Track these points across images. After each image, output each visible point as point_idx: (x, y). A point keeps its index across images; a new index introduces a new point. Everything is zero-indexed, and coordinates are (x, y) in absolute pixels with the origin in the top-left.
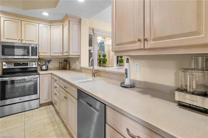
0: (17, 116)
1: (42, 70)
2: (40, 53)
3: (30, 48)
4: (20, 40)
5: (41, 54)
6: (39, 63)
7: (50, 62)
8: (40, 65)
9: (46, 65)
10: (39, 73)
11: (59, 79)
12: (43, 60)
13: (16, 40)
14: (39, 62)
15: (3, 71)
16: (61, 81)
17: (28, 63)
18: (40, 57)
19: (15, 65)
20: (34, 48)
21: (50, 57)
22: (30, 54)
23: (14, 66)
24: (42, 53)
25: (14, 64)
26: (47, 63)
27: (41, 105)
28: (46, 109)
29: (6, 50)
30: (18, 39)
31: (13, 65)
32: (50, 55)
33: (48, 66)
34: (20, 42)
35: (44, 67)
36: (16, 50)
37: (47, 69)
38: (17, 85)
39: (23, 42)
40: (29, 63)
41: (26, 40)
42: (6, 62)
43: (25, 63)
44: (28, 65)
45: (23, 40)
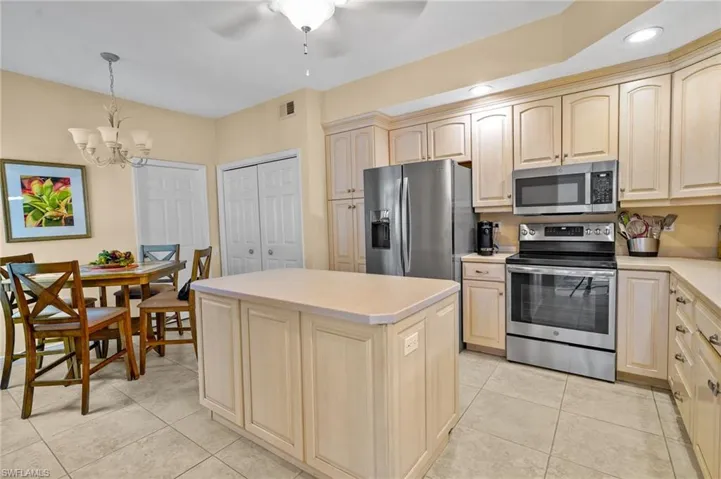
0: (548, 377)
1: (633, 254)
2: (622, 191)
3: (588, 177)
4: (557, 157)
5: (628, 196)
6: (622, 228)
7: (670, 225)
8: (624, 236)
9: (652, 236)
10: (616, 264)
11: (695, 300)
12: (637, 215)
13: (549, 158)
14: (623, 223)
15: (520, 248)
16: (699, 307)
17: (582, 228)
18: (622, 206)
19: (549, 231)
20: (602, 175)
21: (667, 204)
22: (588, 200)
23: (546, 235)
24: (633, 191)
25: (546, 228)
26: (656, 229)
27: (620, 377)
28: (640, 398)
29: (526, 190)
30: (553, 157)
31: (543, 232)
32: (666, 197)
33: (658, 242)
34: (558, 163)
35: (642, 245)
36: (561, 187)
37: (653, 250)
38: (561, 292)
39: (568, 161)
40: (585, 229)
41: (575, 155)
42: (527, 224)
43: (574, 228)
44: (582, 235)
45: (566, 156)
